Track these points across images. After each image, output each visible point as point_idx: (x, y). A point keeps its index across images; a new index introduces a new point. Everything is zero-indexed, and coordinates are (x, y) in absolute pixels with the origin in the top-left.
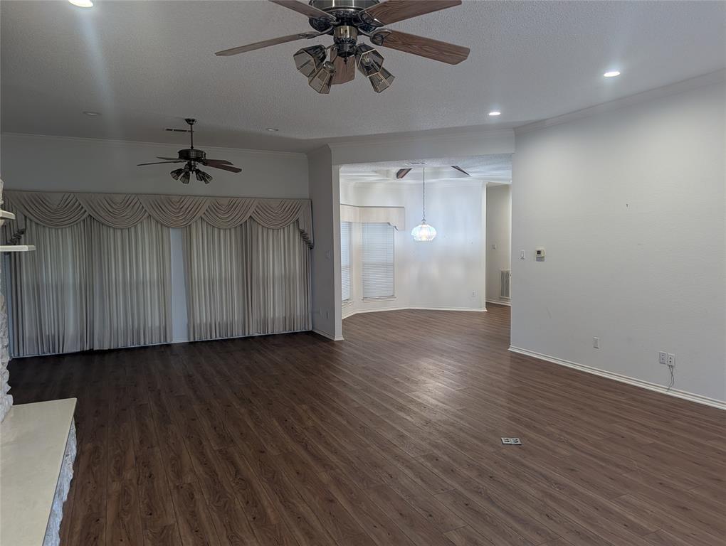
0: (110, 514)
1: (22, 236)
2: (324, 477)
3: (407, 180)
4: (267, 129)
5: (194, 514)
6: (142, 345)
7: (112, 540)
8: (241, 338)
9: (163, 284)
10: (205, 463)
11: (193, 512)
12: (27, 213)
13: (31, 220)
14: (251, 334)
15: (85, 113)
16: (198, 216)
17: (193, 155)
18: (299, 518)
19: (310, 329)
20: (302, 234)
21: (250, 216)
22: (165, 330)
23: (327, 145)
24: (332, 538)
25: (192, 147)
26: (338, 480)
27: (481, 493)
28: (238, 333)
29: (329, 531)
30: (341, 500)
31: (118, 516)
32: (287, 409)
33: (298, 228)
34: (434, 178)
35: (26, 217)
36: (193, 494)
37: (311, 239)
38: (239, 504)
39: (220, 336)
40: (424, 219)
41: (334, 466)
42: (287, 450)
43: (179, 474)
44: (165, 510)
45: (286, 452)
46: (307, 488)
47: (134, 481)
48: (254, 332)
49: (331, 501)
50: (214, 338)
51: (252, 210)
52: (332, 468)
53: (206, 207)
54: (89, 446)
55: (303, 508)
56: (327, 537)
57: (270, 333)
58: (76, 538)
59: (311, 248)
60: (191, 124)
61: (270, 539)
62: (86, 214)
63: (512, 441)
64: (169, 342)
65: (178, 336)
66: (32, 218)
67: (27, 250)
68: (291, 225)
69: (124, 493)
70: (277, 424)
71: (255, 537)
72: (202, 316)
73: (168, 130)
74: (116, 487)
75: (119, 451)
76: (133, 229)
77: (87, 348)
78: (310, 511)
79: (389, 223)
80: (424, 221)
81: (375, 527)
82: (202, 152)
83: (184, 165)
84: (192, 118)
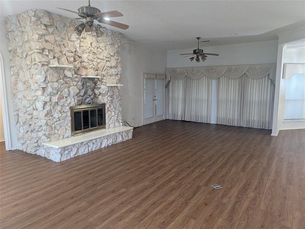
1: (170, 82)
4: (232, 34)
6: (200, 122)
8: (237, 126)
9: (208, 101)
12: (171, 76)
14: (241, 126)
15: (170, 42)
16: (222, 74)
17: (197, 51)
20: (271, 81)
21: (245, 73)
23: (277, 35)
25: (198, 48)
28: (236, 124)
33: (269, 78)
35: (171, 77)
39: (228, 124)
48: (243, 125)
50: (225, 124)
51: (245, 70)
53: (225, 70)
60: (199, 39)
62: (186, 75)
65: (213, 121)
68: (266, 77)
72: (222, 115)
76: (200, 80)
83: (195, 56)
84: (198, 37)
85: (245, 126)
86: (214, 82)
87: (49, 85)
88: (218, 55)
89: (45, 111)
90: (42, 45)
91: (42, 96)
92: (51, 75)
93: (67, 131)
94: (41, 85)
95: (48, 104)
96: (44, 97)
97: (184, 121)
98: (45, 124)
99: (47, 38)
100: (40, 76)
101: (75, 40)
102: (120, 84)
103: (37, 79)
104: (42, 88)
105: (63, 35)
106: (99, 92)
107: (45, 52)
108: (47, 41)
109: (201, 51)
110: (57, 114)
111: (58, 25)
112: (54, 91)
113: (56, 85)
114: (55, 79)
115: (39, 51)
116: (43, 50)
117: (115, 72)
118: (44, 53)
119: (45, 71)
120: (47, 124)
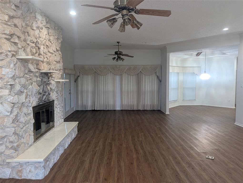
0: (74, 154)
1: (79, 77)
2: (135, 156)
3: (200, 57)
4: (143, 43)
5: (93, 159)
6: (108, 109)
7: (70, 161)
8: (136, 110)
9: (114, 92)
10: (104, 145)
11: (93, 158)
13: (81, 73)
14: (140, 109)
15: (91, 42)
16: (124, 71)
17: (118, 53)
18: (119, 166)
19: (160, 109)
20: (158, 77)
21: (140, 71)
22: (114, 105)
23: (165, 46)
24: (125, 175)
25: (119, 50)
26: (138, 158)
27: (185, 173)
28: (135, 108)
29: (126, 172)
30: (135, 164)
31: (75, 155)
32: (136, 133)
33: (156, 75)
34: (212, 56)
36: (96, 153)
37: (160, 78)
38: (106, 158)
39: (130, 109)
40: (205, 71)
41: (140, 153)
42: (129, 146)
43: (95, 147)
44: (87, 156)
45: (128, 146)
46: (127, 158)
47: (84, 147)
48: (141, 108)
49: (132, 164)
50: (128, 109)
51: (141, 69)
52: (138, 154)
54: (79, 135)
55: (122, 164)
56: (124, 174)
57: (146, 109)
58: (63, 158)
59: (161, 81)
60: (119, 43)
61: (108, 170)
62: (94, 71)
63: (210, 157)
64: (115, 109)
65: (118, 108)
66: (81, 72)
67: (64, 81)
68: (154, 74)
69: (80, 149)
70: (131, 137)
71: (104, 168)
72: (125, 102)
73: (114, 45)
74: (79, 147)
75: (85, 138)
76: (106, 75)
77: (93, 109)
78: (124, 165)
79: (194, 73)
80: (205, 72)
81: (140, 175)
82: (121, 52)
83: (116, 56)
84: (118, 41)
85: (141, 109)
86: (118, 78)
87: (17, 81)
88: (133, 57)
89: (13, 116)
90: (11, 29)
91: (10, 96)
92: (19, 69)
93: (31, 137)
94: (9, 82)
95: (16, 106)
96: (12, 97)
97: (94, 110)
98: (13, 133)
99: (16, 21)
100: (8, 70)
101: (36, 29)
102: (62, 79)
103: (3, 73)
104: (10, 85)
105: (27, 21)
106: (50, 88)
107: (14, 39)
108: (15, 26)
109: (121, 53)
110: (23, 118)
111: (24, 8)
112: (21, 89)
113: (23, 81)
114: (22, 73)
115: (7, 37)
116: (12, 35)
117: (60, 67)
118: (12, 40)
119: (14, 64)
120: (15, 133)
